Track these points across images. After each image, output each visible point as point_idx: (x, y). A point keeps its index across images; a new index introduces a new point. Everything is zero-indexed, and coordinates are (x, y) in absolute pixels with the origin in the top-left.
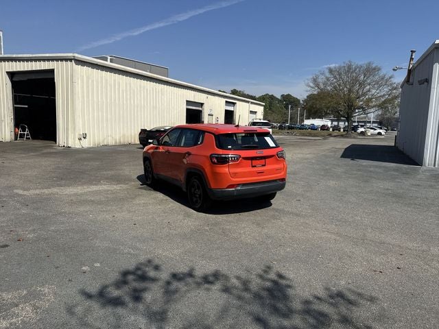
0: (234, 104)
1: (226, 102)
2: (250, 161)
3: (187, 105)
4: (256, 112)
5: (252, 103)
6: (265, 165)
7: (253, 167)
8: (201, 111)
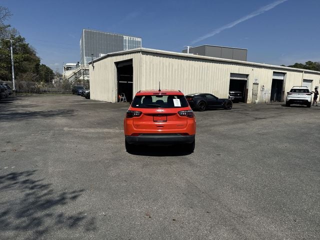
0: (284, 74)
1: (274, 72)
2: (152, 117)
3: (231, 76)
4: (312, 81)
5: (305, 72)
6: (166, 121)
7: (154, 121)
8: (246, 81)
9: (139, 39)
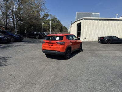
2: (48, 44)
6: (52, 46)
9: (99, 14)
